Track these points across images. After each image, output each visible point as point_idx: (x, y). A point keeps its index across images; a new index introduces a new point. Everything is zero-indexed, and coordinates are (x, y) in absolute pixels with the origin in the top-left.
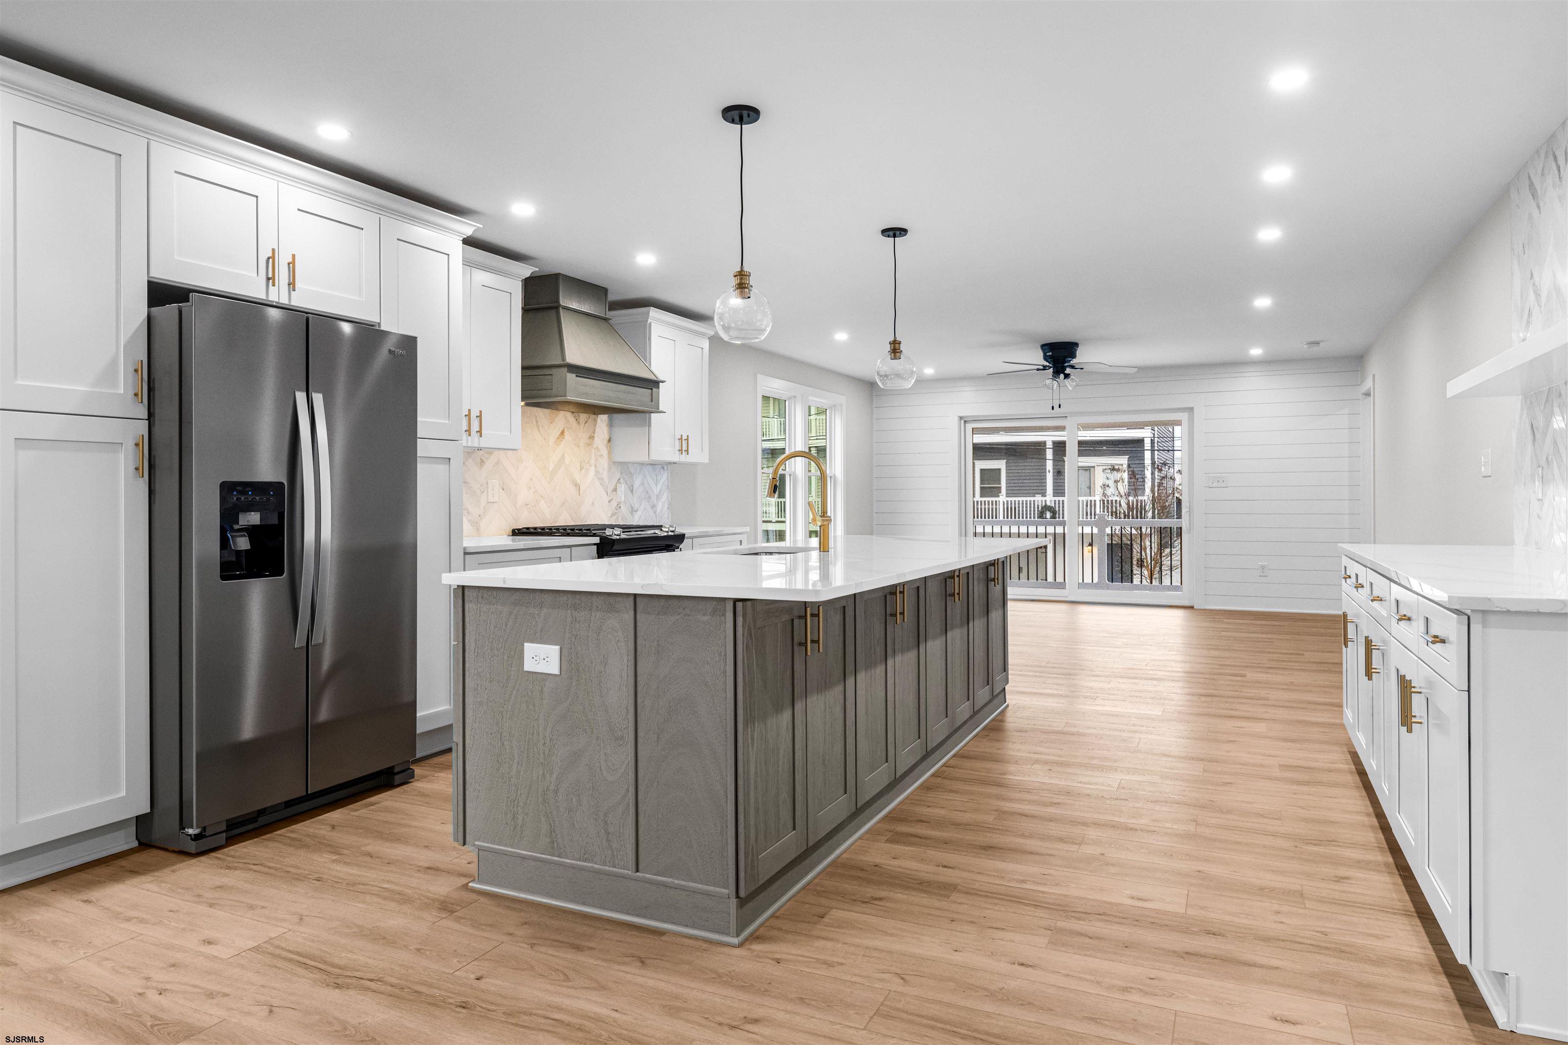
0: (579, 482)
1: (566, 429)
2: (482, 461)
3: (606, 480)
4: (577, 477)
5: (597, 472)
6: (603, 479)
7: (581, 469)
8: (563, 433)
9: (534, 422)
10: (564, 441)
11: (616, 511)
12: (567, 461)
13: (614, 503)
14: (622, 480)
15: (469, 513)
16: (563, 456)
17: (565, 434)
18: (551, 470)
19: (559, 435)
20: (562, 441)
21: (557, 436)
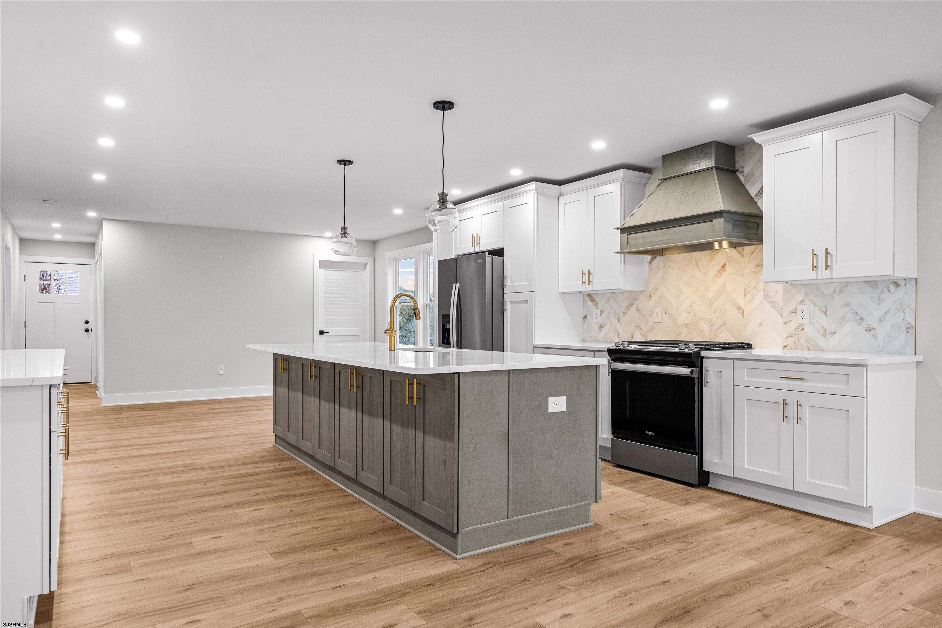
0: (742, 305)
1: (727, 263)
2: (650, 296)
3: (781, 304)
4: (741, 302)
5: (766, 296)
6: (775, 302)
7: (746, 294)
8: (724, 267)
9: (694, 263)
10: (725, 273)
11: (796, 333)
12: (729, 288)
13: (793, 325)
14: (806, 302)
15: (640, 329)
16: (724, 285)
17: (727, 267)
18: (710, 297)
19: (720, 269)
20: (723, 273)
21: (717, 270)
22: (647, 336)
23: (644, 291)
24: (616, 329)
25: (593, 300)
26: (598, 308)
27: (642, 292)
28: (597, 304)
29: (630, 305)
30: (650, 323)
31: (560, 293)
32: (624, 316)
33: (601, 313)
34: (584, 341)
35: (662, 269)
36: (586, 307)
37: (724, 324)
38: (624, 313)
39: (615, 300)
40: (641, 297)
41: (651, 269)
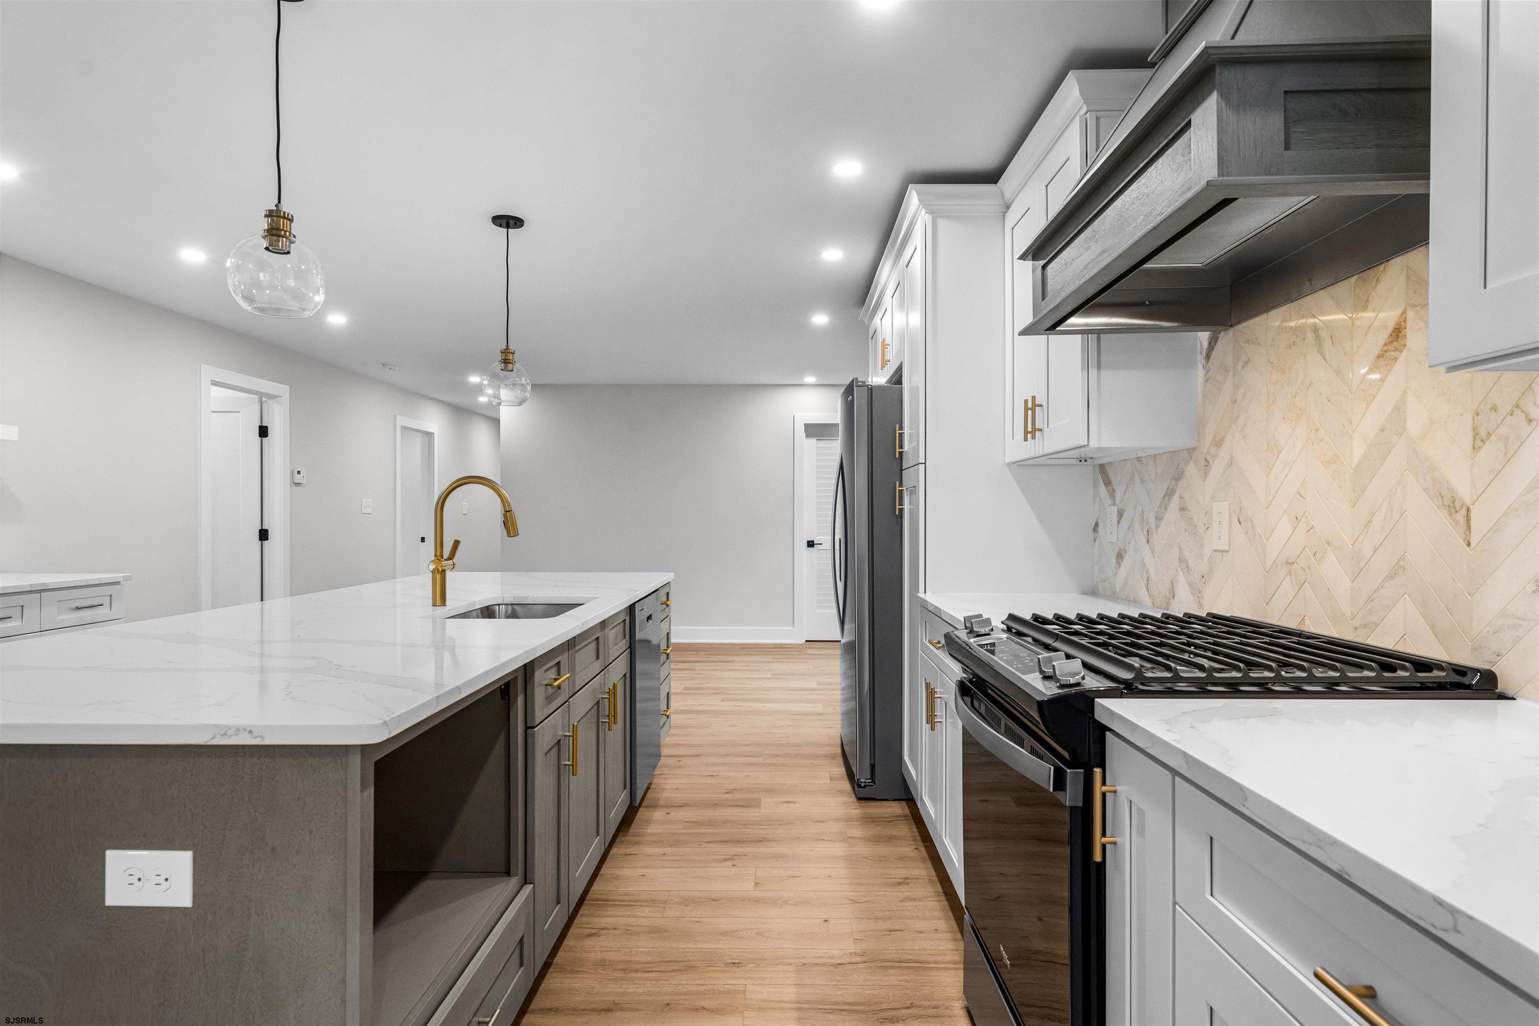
0: (1464, 493)
2: (1207, 465)
4: (1461, 479)
8: (1399, 330)
10: (1402, 357)
12: (1415, 419)
15: (1188, 567)
16: (1399, 409)
17: (1409, 332)
18: (1356, 460)
19: (1386, 344)
20: (1396, 359)
21: (1376, 351)
22: (1200, 592)
23: (1195, 448)
24: (1143, 563)
25: (1108, 483)
26: (1114, 504)
27: (1191, 451)
28: (1114, 490)
29: (1169, 494)
30: (1207, 552)
31: (1008, 464)
32: (1157, 527)
33: (1120, 515)
34: (1093, 592)
35: (1231, 374)
36: (1098, 499)
37: (1397, 570)
38: (1158, 519)
39: (1142, 481)
40: (1191, 470)
41: (1210, 374)
